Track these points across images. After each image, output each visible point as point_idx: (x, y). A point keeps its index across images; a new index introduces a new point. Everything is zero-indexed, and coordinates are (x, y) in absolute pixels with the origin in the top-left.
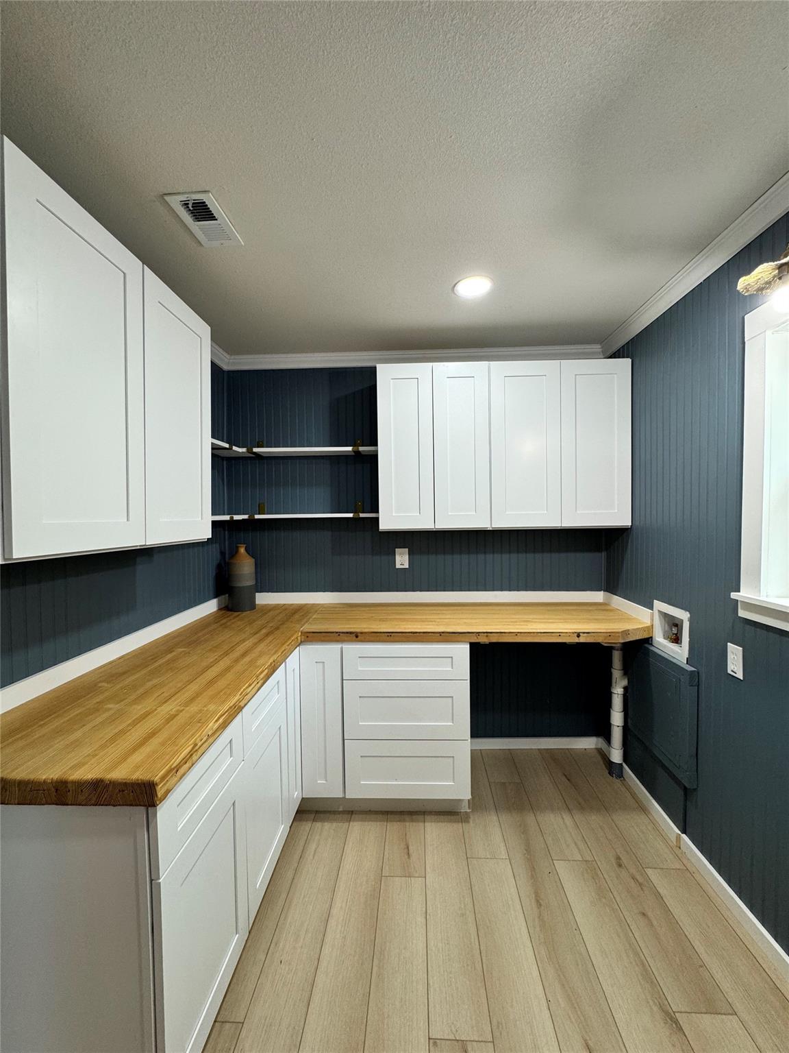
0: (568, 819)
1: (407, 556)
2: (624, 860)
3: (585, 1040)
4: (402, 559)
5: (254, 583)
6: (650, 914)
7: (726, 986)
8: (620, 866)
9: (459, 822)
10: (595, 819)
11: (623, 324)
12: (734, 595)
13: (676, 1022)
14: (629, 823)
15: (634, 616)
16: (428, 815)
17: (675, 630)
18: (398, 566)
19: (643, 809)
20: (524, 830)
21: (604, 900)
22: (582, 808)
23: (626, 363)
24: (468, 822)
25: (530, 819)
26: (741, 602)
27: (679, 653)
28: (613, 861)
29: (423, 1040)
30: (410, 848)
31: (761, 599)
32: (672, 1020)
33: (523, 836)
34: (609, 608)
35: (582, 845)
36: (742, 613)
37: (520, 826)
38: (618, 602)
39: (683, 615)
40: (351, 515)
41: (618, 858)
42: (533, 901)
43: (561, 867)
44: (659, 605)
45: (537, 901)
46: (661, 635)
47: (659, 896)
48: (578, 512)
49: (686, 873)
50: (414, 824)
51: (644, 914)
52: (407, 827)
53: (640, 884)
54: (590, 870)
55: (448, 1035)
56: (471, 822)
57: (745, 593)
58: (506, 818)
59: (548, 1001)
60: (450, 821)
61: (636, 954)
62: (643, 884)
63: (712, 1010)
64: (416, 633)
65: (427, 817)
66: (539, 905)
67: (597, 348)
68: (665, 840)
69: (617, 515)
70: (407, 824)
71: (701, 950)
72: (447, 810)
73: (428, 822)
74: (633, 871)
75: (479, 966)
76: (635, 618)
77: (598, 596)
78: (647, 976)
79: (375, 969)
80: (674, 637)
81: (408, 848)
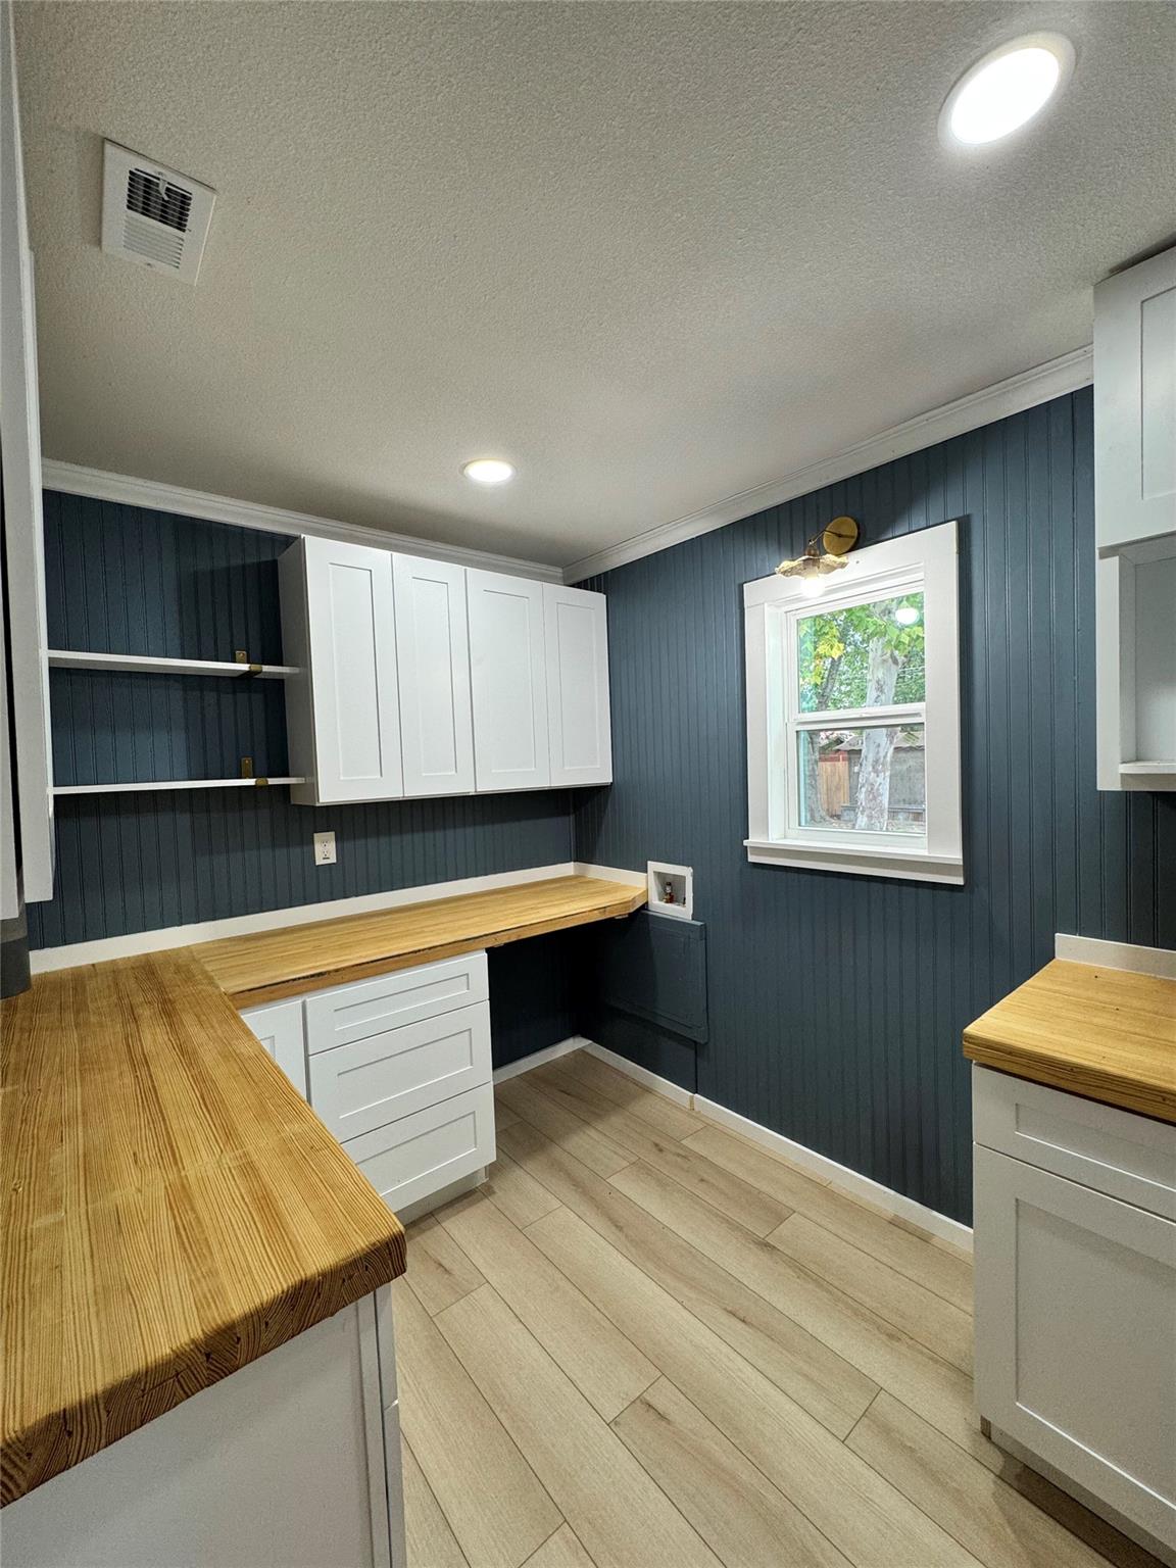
0: (592, 1133)
1: (334, 844)
2: (664, 1144)
3: (725, 1309)
4: (325, 850)
5: (26, 934)
6: (705, 1177)
7: (781, 1197)
8: (661, 1150)
9: (482, 1199)
10: (616, 1120)
11: (598, 554)
12: (745, 842)
13: (767, 1245)
14: (644, 1107)
15: (623, 883)
16: (438, 1214)
17: (668, 889)
18: (319, 861)
19: (648, 1090)
20: (558, 1167)
21: (668, 1188)
22: (599, 1117)
23: (600, 599)
24: (494, 1193)
25: (556, 1152)
26: (751, 847)
27: (683, 912)
28: (654, 1149)
29: (604, 1431)
30: (444, 1262)
31: (770, 841)
32: (765, 1246)
33: (561, 1173)
34: (583, 880)
35: (621, 1152)
36: (752, 858)
37: (553, 1165)
38: (596, 871)
39: (686, 872)
40: (251, 782)
41: (657, 1145)
42: (614, 1228)
43: (614, 1181)
44: (653, 866)
45: (617, 1226)
46: (657, 898)
47: (702, 1158)
48: (567, 768)
49: (710, 1128)
50: (428, 1233)
51: (702, 1180)
52: (422, 1243)
53: (685, 1157)
54: (641, 1168)
55: (622, 1404)
56: (497, 1190)
57: (754, 840)
58: (530, 1166)
59: (681, 1303)
60: (471, 1205)
61: (717, 1215)
62: (686, 1155)
63: (782, 1220)
64: (419, 951)
65: (440, 1216)
66: (620, 1228)
67: (558, 572)
68: (676, 1107)
69: (596, 770)
70: (418, 1239)
71: (751, 1180)
72: (461, 1193)
73: (444, 1221)
74: (673, 1149)
75: (606, 1324)
76: (625, 886)
77: (568, 869)
78: (735, 1227)
79: (502, 1417)
80: (668, 897)
81: (440, 1265)
